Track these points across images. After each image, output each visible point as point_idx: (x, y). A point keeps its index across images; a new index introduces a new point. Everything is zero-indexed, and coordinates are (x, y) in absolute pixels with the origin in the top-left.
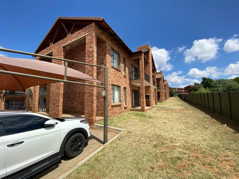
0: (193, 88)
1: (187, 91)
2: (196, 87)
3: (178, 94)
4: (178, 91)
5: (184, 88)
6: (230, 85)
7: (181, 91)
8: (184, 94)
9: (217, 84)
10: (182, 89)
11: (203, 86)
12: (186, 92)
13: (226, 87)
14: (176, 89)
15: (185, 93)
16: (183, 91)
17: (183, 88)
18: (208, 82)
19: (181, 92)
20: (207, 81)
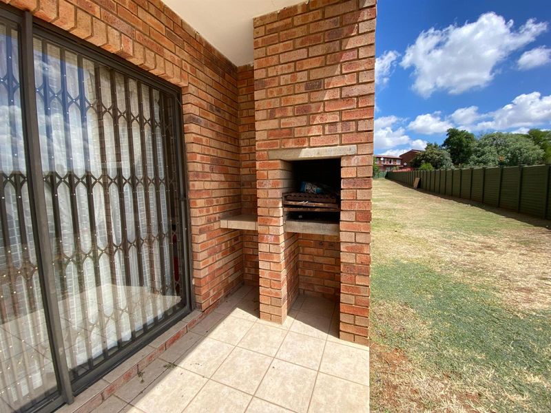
0: (423, 156)
1: (405, 164)
2: (432, 153)
3: (385, 173)
4: (386, 163)
5: (400, 156)
6: (519, 149)
7: (392, 164)
8: (400, 170)
9: (485, 145)
10: (395, 159)
11: (449, 150)
12: (405, 167)
13: (509, 154)
14: (382, 159)
15: (401, 168)
16: (397, 164)
17: (398, 157)
18: (461, 141)
19: (392, 166)
20: (459, 139)
